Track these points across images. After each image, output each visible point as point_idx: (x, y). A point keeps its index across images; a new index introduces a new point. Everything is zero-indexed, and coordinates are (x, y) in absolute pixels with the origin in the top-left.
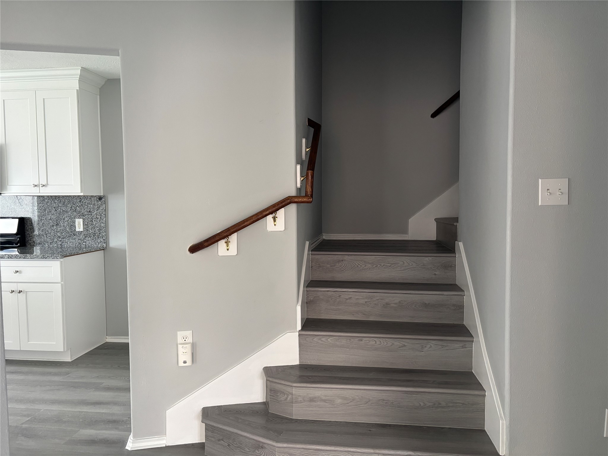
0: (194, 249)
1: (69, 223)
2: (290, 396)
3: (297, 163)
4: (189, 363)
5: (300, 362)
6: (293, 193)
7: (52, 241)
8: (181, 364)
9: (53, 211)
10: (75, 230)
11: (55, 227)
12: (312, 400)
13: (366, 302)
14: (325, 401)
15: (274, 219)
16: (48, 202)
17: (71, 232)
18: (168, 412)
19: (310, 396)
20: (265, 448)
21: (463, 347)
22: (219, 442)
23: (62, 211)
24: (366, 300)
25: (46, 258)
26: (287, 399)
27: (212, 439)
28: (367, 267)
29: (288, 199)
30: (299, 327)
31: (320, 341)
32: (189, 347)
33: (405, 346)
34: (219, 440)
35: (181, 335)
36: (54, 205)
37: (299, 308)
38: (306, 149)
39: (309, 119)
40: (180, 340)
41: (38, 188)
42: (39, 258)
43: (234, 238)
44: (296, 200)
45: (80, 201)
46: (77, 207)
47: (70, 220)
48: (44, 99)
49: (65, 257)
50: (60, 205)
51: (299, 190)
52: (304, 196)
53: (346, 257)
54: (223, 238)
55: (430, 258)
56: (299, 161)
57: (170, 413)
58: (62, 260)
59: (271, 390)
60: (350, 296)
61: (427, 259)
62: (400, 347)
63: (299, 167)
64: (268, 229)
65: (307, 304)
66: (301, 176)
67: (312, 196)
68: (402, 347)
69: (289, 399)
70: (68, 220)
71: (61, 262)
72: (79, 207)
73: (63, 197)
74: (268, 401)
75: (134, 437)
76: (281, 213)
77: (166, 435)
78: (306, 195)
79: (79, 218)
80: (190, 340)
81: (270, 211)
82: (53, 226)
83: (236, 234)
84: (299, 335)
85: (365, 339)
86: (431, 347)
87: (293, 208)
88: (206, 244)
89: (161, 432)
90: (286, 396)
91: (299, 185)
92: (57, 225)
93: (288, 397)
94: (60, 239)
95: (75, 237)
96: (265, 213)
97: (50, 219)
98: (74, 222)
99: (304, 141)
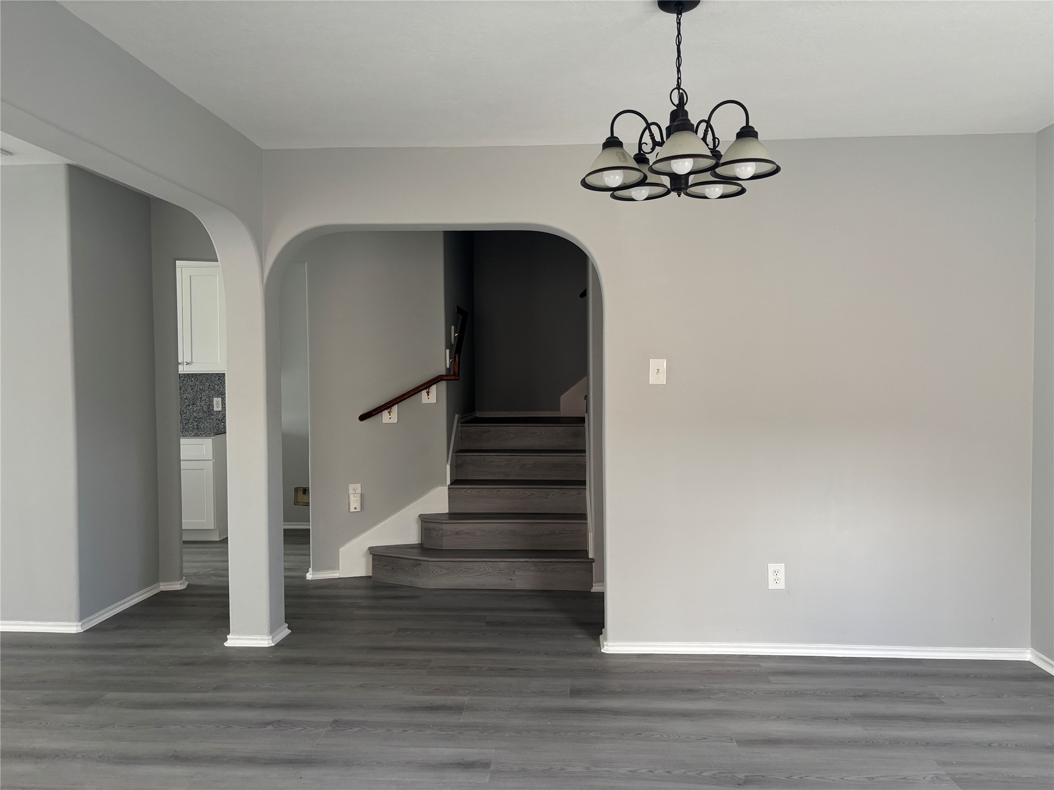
0: (363, 418)
1: (206, 402)
2: (441, 531)
3: (447, 348)
4: (358, 509)
5: (449, 511)
6: (443, 372)
7: (188, 421)
8: (352, 510)
9: (189, 390)
10: (213, 409)
11: (191, 407)
12: (458, 533)
13: (506, 464)
14: (468, 534)
15: (428, 393)
16: (184, 380)
17: (209, 412)
18: (342, 550)
19: (457, 530)
20: (421, 564)
21: (578, 494)
22: (385, 568)
23: (199, 389)
24: (506, 463)
25: (198, 436)
26: (438, 534)
27: (379, 567)
28: (510, 437)
29: (439, 377)
30: (448, 483)
31: (466, 493)
32: (359, 496)
33: (533, 494)
34: (384, 566)
35: (351, 487)
36: (191, 383)
37: (448, 467)
38: (454, 335)
39: (458, 307)
40: (351, 491)
41: (182, 366)
42: (192, 436)
43: (395, 408)
44: (445, 378)
45: (219, 379)
46: (216, 386)
47: (207, 399)
48: (190, 276)
49: (216, 435)
50: (197, 383)
51: (448, 370)
52: (452, 375)
53: (492, 428)
54: (387, 409)
55: (563, 428)
56: (448, 345)
57: (343, 551)
58: (213, 437)
59: (425, 529)
60: (492, 460)
61: (561, 428)
62: (529, 496)
63: (448, 351)
64: (423, 402)
65: (455, 467)
66: (450, 358)
67: (459, 375)
68: (531, 495)
69: (439, 534)
70: (206, 399)
71: (213, 439)
72: (217, 385)
73: (201, 374)
74: (423, 542)
75: (313, 570)
76: (433, 389)
77: (339, 569)
78: (454, 374)
79: (217, 397)
80: (359, 491)
81: (425, 387)
82: (189, 405)
83: (396, 405)
84: (449, 488)
85: (501, 490)
86: (554, 495)
87: (443, 385)
88: (374, 413)
89: (335, 567)
90: (437, 532)
91: (448, 366)
92: (193, 404)
93: (439, 532)
94: (197, 420)
95: (212, 417)
96: (420, 389)
97: (186, 398)
98: (212, 402)
99: (453, 327)
